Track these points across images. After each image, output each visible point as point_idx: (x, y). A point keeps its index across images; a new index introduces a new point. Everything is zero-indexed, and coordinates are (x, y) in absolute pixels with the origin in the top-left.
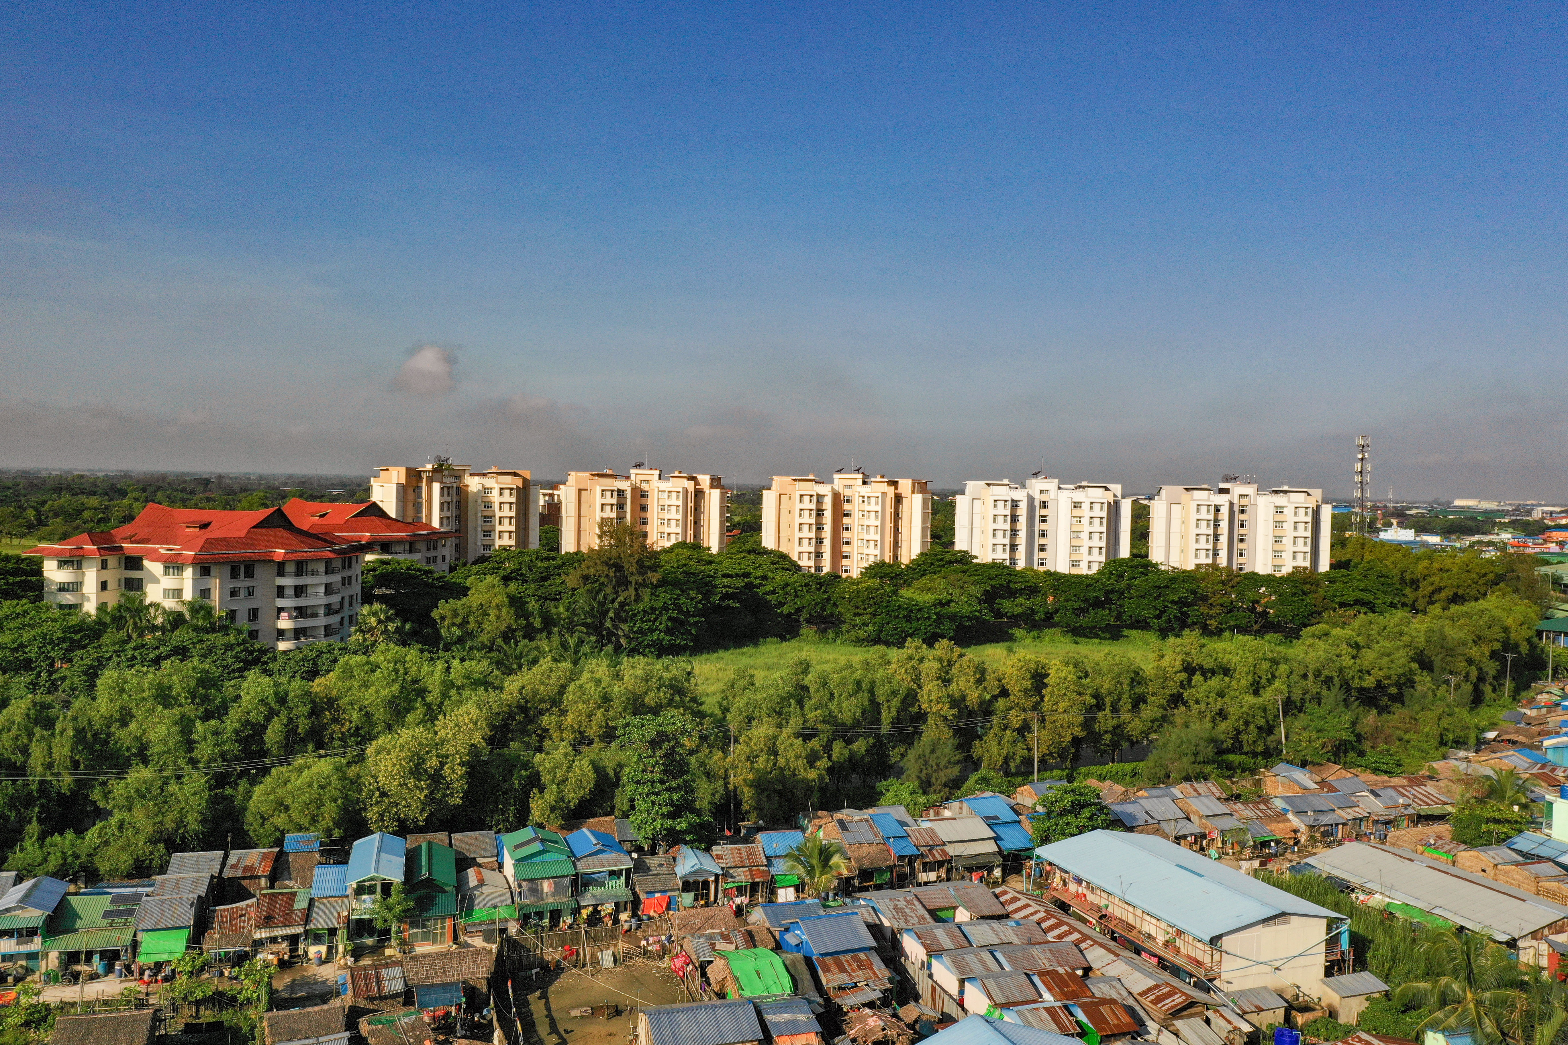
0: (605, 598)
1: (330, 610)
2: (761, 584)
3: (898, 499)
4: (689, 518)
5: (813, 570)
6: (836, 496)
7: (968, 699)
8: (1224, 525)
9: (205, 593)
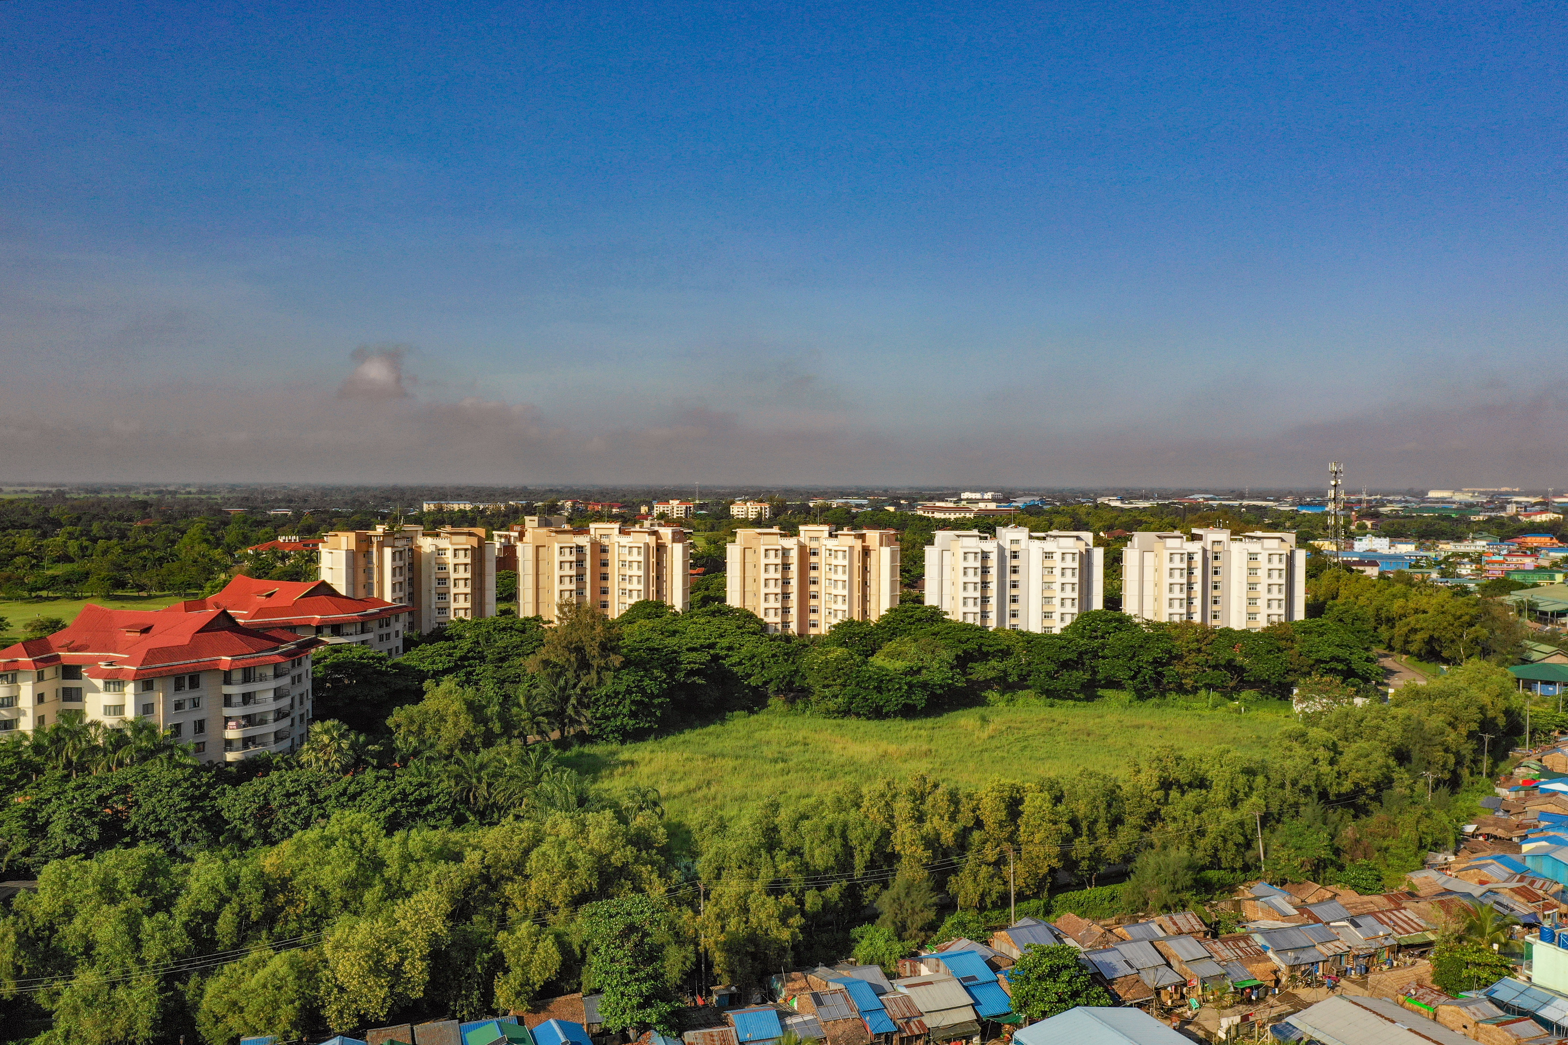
0: (566, 682)
1: (280, 715)
2: (727, 655)
3: (866, 552)
4: (651, 574)
5: (780, 627)
6: (802, 548)
7: (943, 837)
8: (1198, 573)
9: (147, 709)
